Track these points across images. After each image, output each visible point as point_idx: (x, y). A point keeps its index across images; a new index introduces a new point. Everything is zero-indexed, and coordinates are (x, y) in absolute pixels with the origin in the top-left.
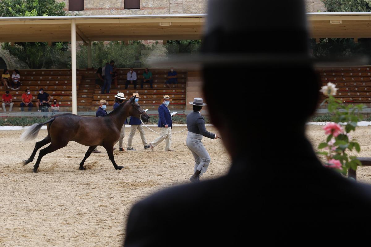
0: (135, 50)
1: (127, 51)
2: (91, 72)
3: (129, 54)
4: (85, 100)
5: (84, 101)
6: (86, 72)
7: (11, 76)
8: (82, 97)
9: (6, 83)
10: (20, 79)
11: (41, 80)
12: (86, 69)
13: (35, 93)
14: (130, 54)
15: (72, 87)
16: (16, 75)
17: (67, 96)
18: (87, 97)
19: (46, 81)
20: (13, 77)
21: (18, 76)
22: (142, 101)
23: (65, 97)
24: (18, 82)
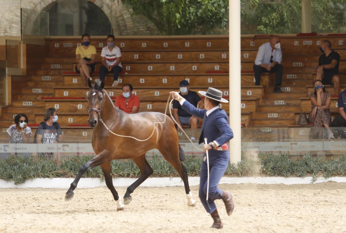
2: (308, 42)
4: (278, 113)
5: (275, 115)
6: (296, 43)
7: (99, 50)
8: (274, 106)
9: (84, 69)
10: (123, 61)
11: (177, 63)
12: (295, 35)
13: (156, 94)
15: (229, 78)
16: (111, 50)
18: (288, 105)
19: (189, 65)
20: (103, 55)
21: (116, 52)
24: (116, 67)
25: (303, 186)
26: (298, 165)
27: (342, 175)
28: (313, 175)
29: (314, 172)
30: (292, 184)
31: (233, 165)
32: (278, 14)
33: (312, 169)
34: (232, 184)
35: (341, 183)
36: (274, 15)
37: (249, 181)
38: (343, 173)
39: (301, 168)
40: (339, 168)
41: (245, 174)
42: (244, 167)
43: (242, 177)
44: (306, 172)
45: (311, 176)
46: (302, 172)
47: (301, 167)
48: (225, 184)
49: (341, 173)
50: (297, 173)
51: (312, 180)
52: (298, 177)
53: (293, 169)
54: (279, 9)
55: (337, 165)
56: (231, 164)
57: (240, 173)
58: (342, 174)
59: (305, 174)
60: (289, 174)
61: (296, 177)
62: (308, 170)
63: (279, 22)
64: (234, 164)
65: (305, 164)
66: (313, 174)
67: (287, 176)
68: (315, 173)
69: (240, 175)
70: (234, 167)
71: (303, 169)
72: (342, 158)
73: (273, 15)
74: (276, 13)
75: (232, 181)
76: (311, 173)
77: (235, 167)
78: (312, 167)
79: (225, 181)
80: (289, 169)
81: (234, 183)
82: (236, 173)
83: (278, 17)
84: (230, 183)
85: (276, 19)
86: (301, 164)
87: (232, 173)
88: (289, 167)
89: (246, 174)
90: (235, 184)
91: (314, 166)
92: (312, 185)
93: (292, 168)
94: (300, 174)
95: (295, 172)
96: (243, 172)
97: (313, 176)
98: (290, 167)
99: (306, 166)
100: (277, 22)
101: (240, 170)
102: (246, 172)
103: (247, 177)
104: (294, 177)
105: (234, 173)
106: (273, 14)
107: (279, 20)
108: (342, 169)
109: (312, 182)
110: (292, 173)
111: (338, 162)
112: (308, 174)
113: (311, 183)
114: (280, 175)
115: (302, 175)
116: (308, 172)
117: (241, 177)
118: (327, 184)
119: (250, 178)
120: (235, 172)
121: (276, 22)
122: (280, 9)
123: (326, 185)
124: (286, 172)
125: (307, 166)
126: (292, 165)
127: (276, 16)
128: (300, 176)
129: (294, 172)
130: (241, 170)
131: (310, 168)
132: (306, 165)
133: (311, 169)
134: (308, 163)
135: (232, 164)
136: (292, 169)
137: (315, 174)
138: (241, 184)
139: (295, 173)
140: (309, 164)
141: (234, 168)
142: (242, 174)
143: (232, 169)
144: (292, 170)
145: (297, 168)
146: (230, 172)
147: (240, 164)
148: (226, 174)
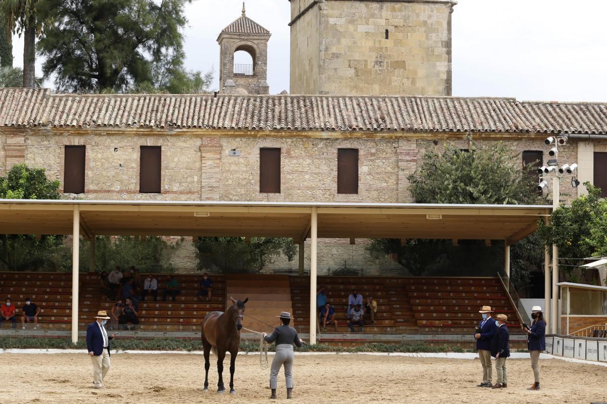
3: (145, 253)
5: (85, 317)
6: (88, 277)
8: (84, 312)
11: (26, 287)
12: (86, 273)
13: (18, 304)
17: (62, 310)
18: (90, 311)
19: (33, 288)
22: (165, 318)
23: (60, 311)
41: (80, 348)
42: (80, 344)
57: (78, 347)
64: (75, 342)
69: (78, 349)
101: (78, 345)
120: (75, 347)
135: (73, 342)
143: (73, 345)
146: (73, 347)
147: (78, 343)
148: (71, 348)
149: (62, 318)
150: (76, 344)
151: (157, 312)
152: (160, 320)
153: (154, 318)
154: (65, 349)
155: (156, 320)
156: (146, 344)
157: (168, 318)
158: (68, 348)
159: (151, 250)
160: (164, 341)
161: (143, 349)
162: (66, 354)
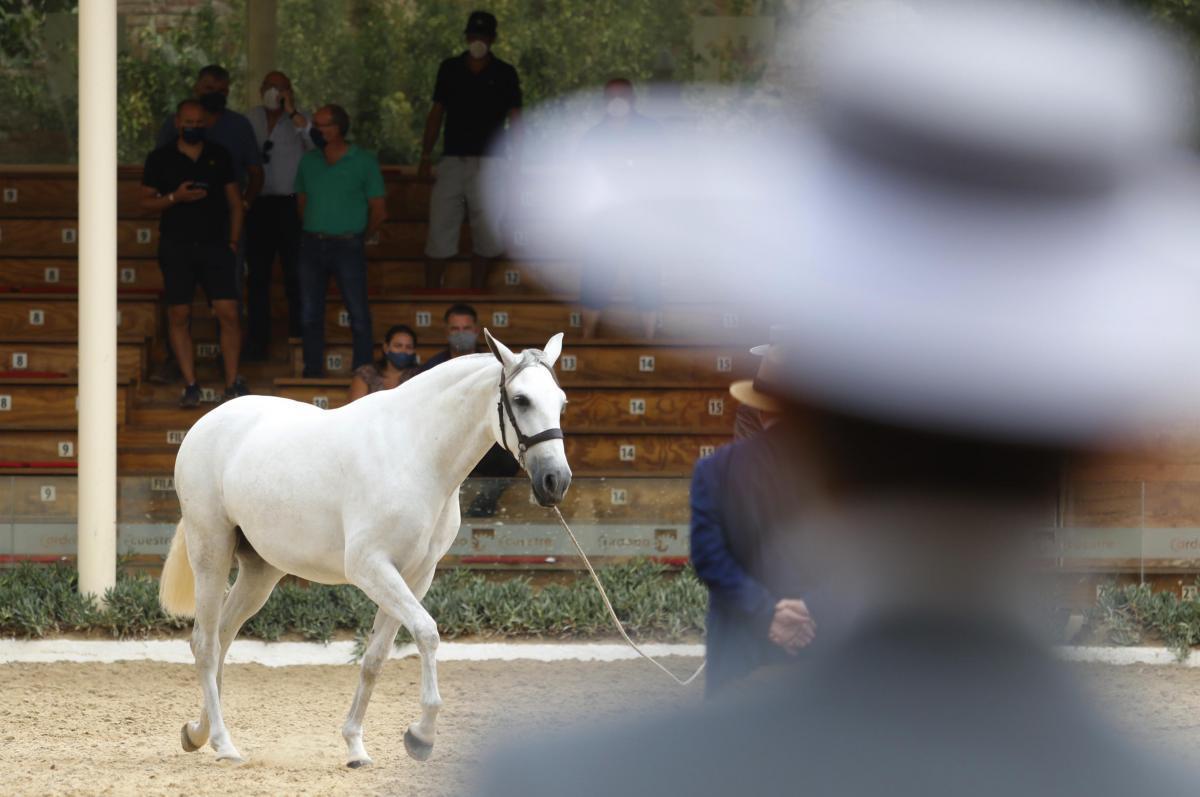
0: (647, 22)
1: (581, 28)
3: (604, 46)
14: (608, 52)
17: (49, 394)
22: (687, 441)
23: (32, 401)
25: (326, 671)
26: (305, 602)
27: (453, 636)
28: (358, 635)
29: (361, 625)
30: (288, 666)
31: (89, 602)
32: (146, 99)
33: (355, 614)
34: (90, 664)
35: (448, 662)
36: (132, 99)
37: (144, 654)
38: (457, 630)
39: (317, 612)
40: (442, 611)
41: (129, 629)
42: (127, 608)
43: (123, 640)
44: (333, 626)
45: (348, 639)
46: (321, 623)
47: (318, 607)
48: (63, 662)
49: (451, 629)
50: (305, 629)
51: (354, 654)
52: (306, 640)
53: (292, 616)
54: (147, 80)
55: (437, 601)
56: (81, 596)
57: (114, 626)
58: (452, 634)
59: (331, 632)
60: (279, 629)
61: (298, 641)
62: (341, 619)
63: (149, 124)
64: (95, 597)
65: (329, 598)
66: (358, 631)
67: (270, 639)
68: (365, 630)
69: (116, 633)
70: (93, 604)
71: (323, 616)
72: (450, 580)
73: (128, 100)
74: (140, 94)
75: (90, 654)
76: (348, 628)
77: (96, 605)
78: (353, 608)
79: (63, 653)
80: (278, 615)
81: (95, 659)
82: (101, 626)
83: (144, 108)
84: (81, 659)
85: (140, 116)
86: (318, 599)
87: (86, 624)
88: (277, 609)
89: (135, 631)
90: (100, 663)
91: (361, 604)
92: (356, 667)
93: (288, 611)
94: (313, 632)
95: (298, 623)
96: (123, 621)
97: (357, 638)
98: (281, 607)
99: (332, 605)
100: (142, 124)
101: (115, 615)
102: (134, 624)
103: (137, 640)
104: (292, 641)
105: (92, 628)
106: (130, 97)
107: (148, 118)
108: (451, 617)
109: (354, 656)
110: (288, 626)
111: (437, 594)
112: (341, 633)
113: (353, 663)
114: (249, 634)
115: (319, 634)
116: (340, 626)
117: (118, 638)
118: (402, 666)
119: (148, 643)
120: (98, 622)
121: (139, 124)
122: (152, 82)
123: (401, 669)
124: (269, 624)
125: (337, 604)
126: (288, 601)
127: (140, 105)
128: (313, 639)
129: (292, 624)
130: (120, 616)
131: (348, 612)
132: (332, 600)
133: (351, 615)
134: (339, 594)
135: (85, 594)
136: (288, 615)
137: (362, 630)
138: (117, 662)
139: (298, 630)
140: (342, 600)
141: (92, 609)
142: (120, 629)
143: (87, 612)
144: (286, 618)
145: (305, 610)
146: (82, 623)
147: (114, 598)
148: (68, 630)
149: (44, 444)
150: (102, 606)
151: (636, 406)
152: (658, 451)
153: (615, 437)
154: (34, 636)
155: (627, 451)
156: (541, 599)
157: (706, 438)
158: (49, 632)
159: (636, 25)
160: (653, 582)
161: (522, 633)
162: (37, 673)
